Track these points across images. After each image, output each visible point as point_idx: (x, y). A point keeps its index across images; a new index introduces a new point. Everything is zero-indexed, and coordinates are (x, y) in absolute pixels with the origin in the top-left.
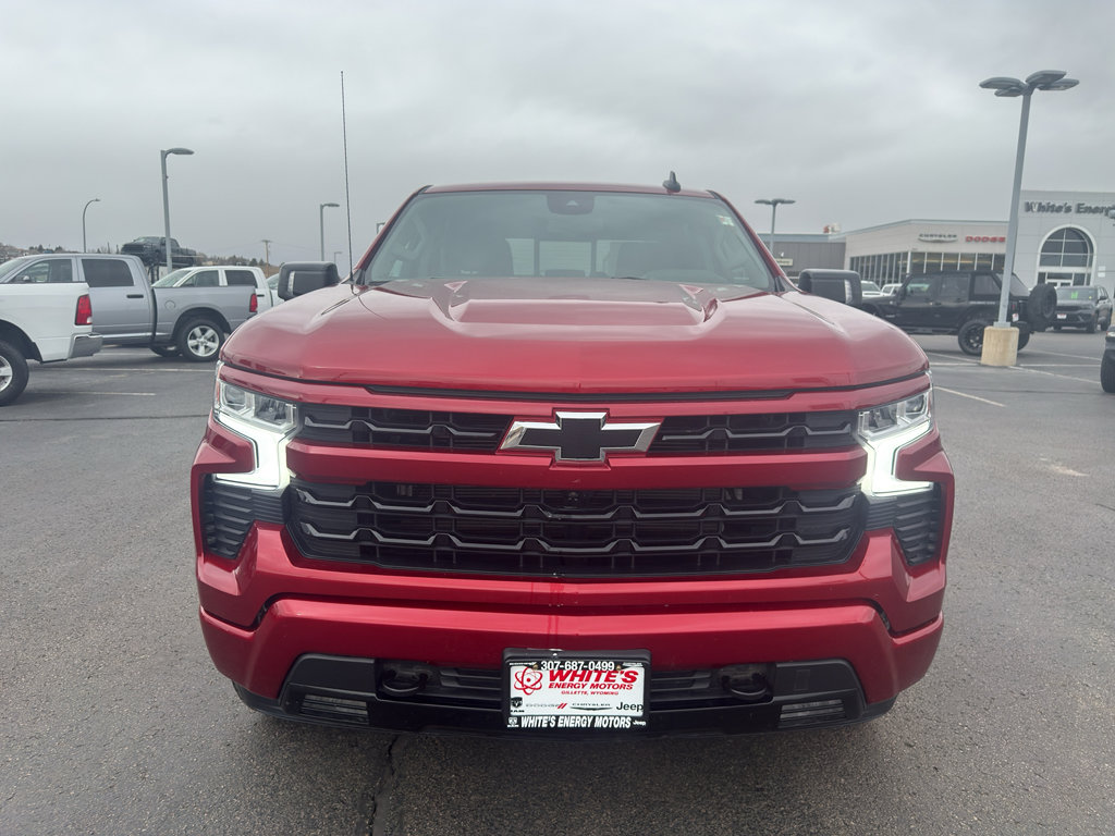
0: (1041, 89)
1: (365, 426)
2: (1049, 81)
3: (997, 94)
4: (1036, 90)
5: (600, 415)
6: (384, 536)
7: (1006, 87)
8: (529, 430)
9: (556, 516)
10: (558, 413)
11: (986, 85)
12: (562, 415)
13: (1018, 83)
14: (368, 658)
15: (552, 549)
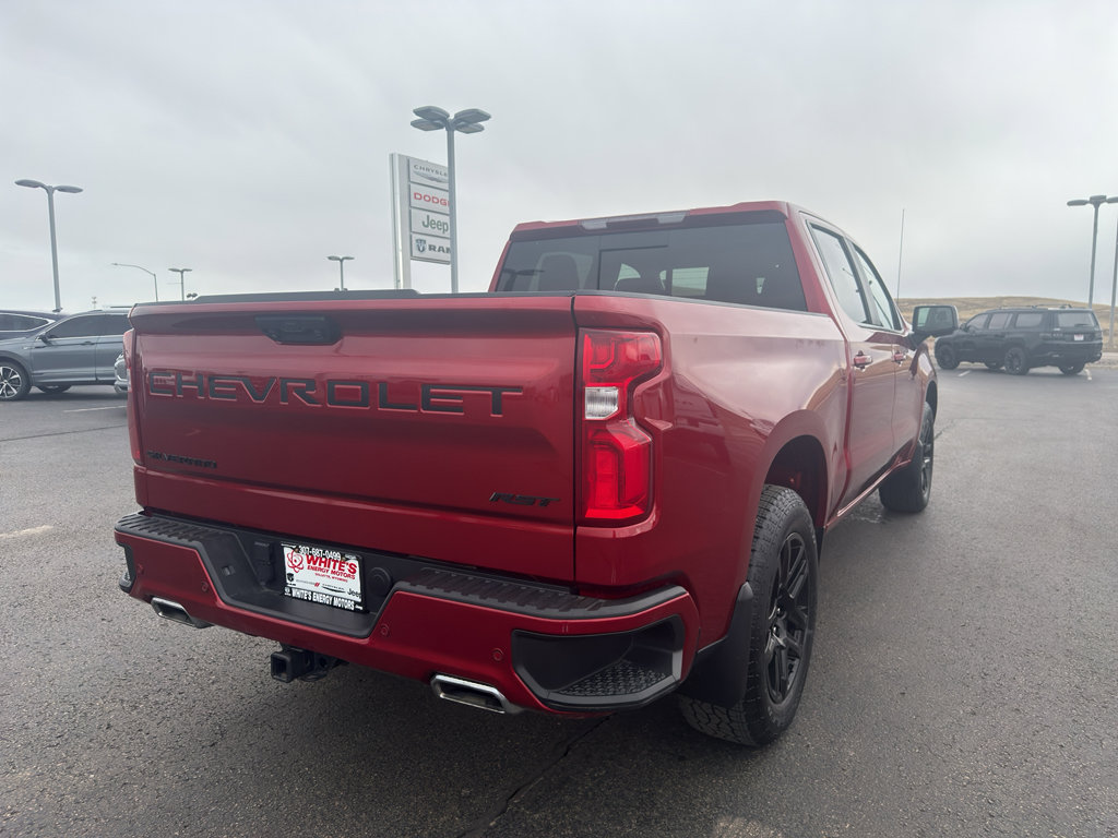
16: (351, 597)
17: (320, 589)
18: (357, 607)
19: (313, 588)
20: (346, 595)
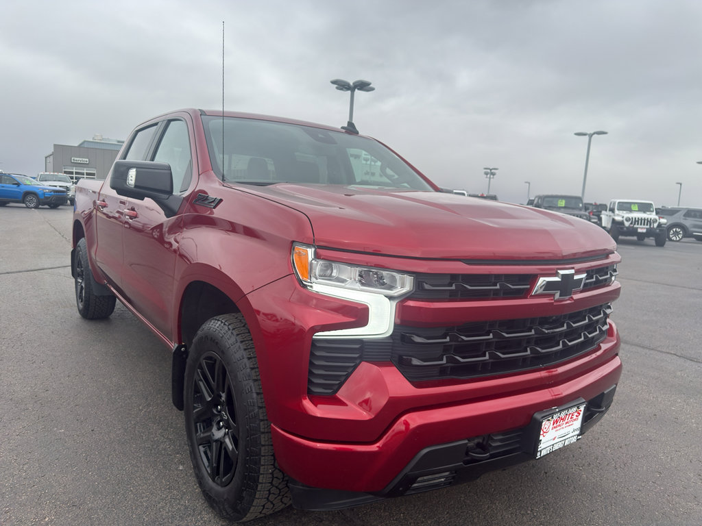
0: (358, 89)
1: (462, 286)
2: (363, 86)
3: (337, 88)
4: (356, 90)
5: (572, 271)
6: (463, 358)
7: (342, 85)
8: (548, 282)
9: (549, 331)
10: (559, 271)
11: (334, 82)
12: (561, 272)
13: (349, 84)
14: (464, 440)
15: (544, 351)
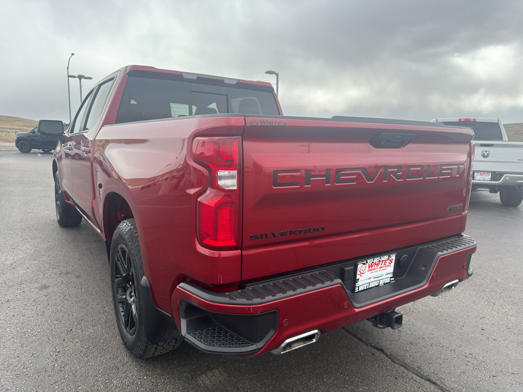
16: (387, 276)
17: (372, 280)
18: (392, 279)
19: (369, 281)
20: (384, 277)
